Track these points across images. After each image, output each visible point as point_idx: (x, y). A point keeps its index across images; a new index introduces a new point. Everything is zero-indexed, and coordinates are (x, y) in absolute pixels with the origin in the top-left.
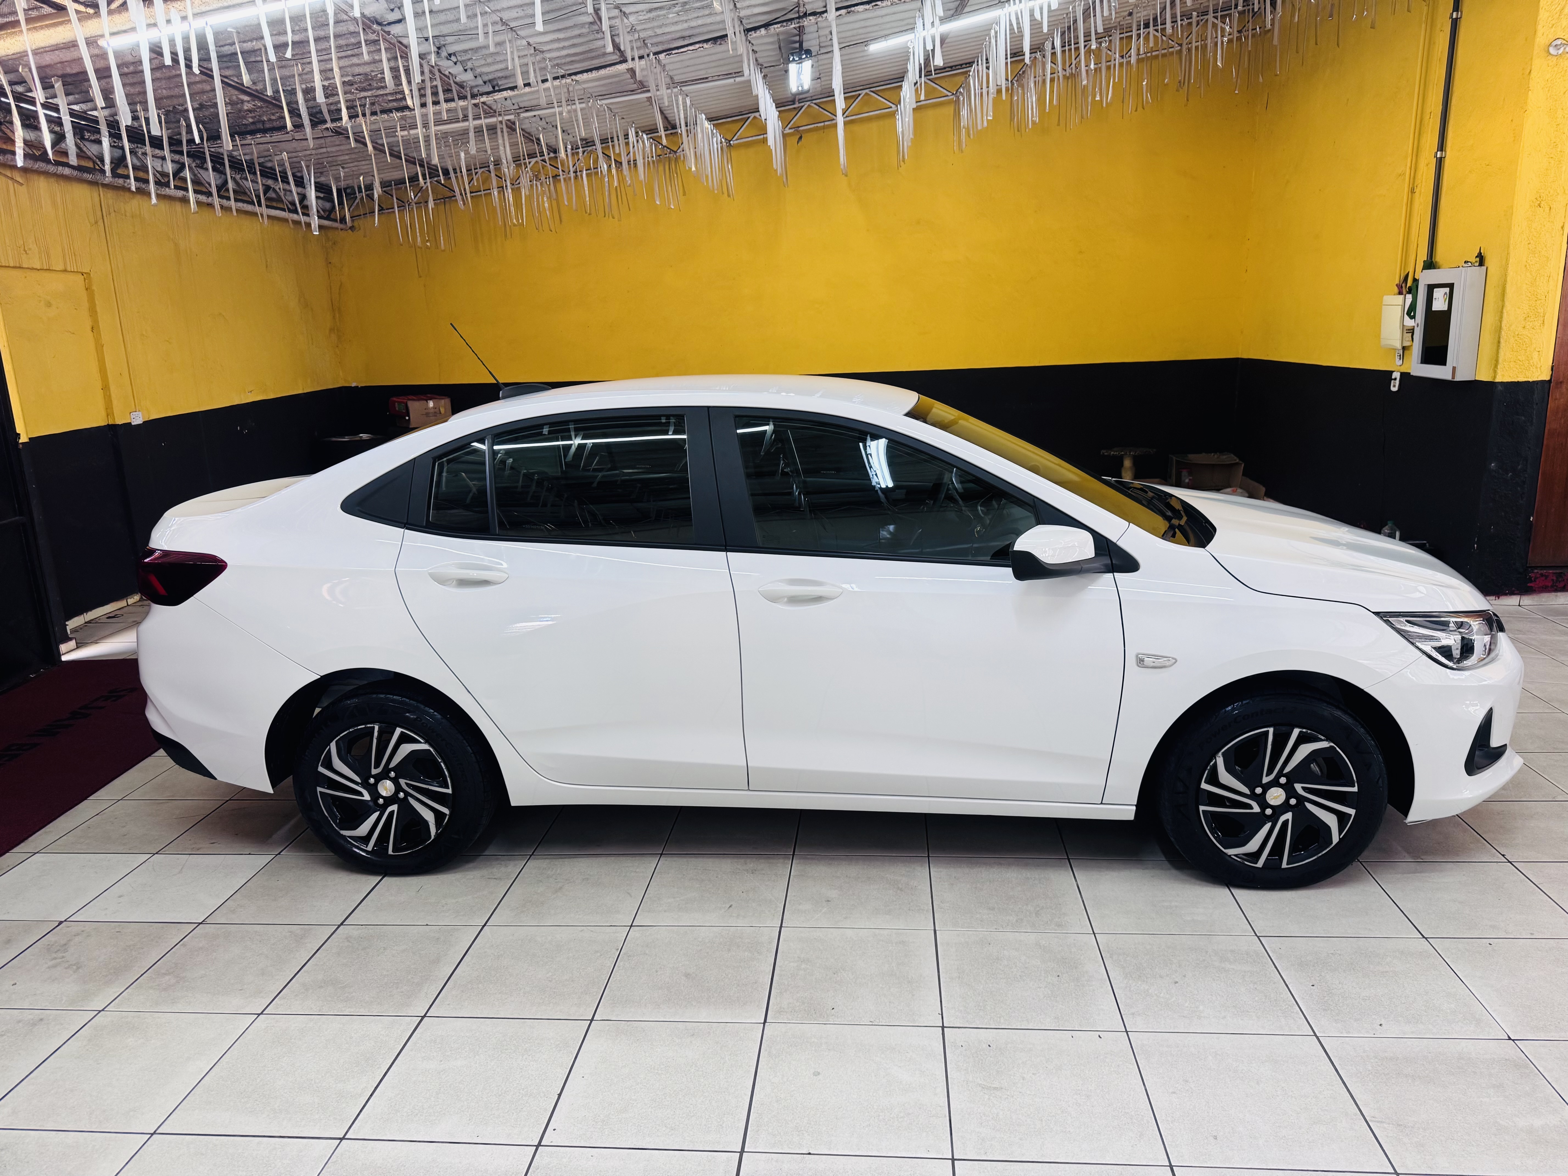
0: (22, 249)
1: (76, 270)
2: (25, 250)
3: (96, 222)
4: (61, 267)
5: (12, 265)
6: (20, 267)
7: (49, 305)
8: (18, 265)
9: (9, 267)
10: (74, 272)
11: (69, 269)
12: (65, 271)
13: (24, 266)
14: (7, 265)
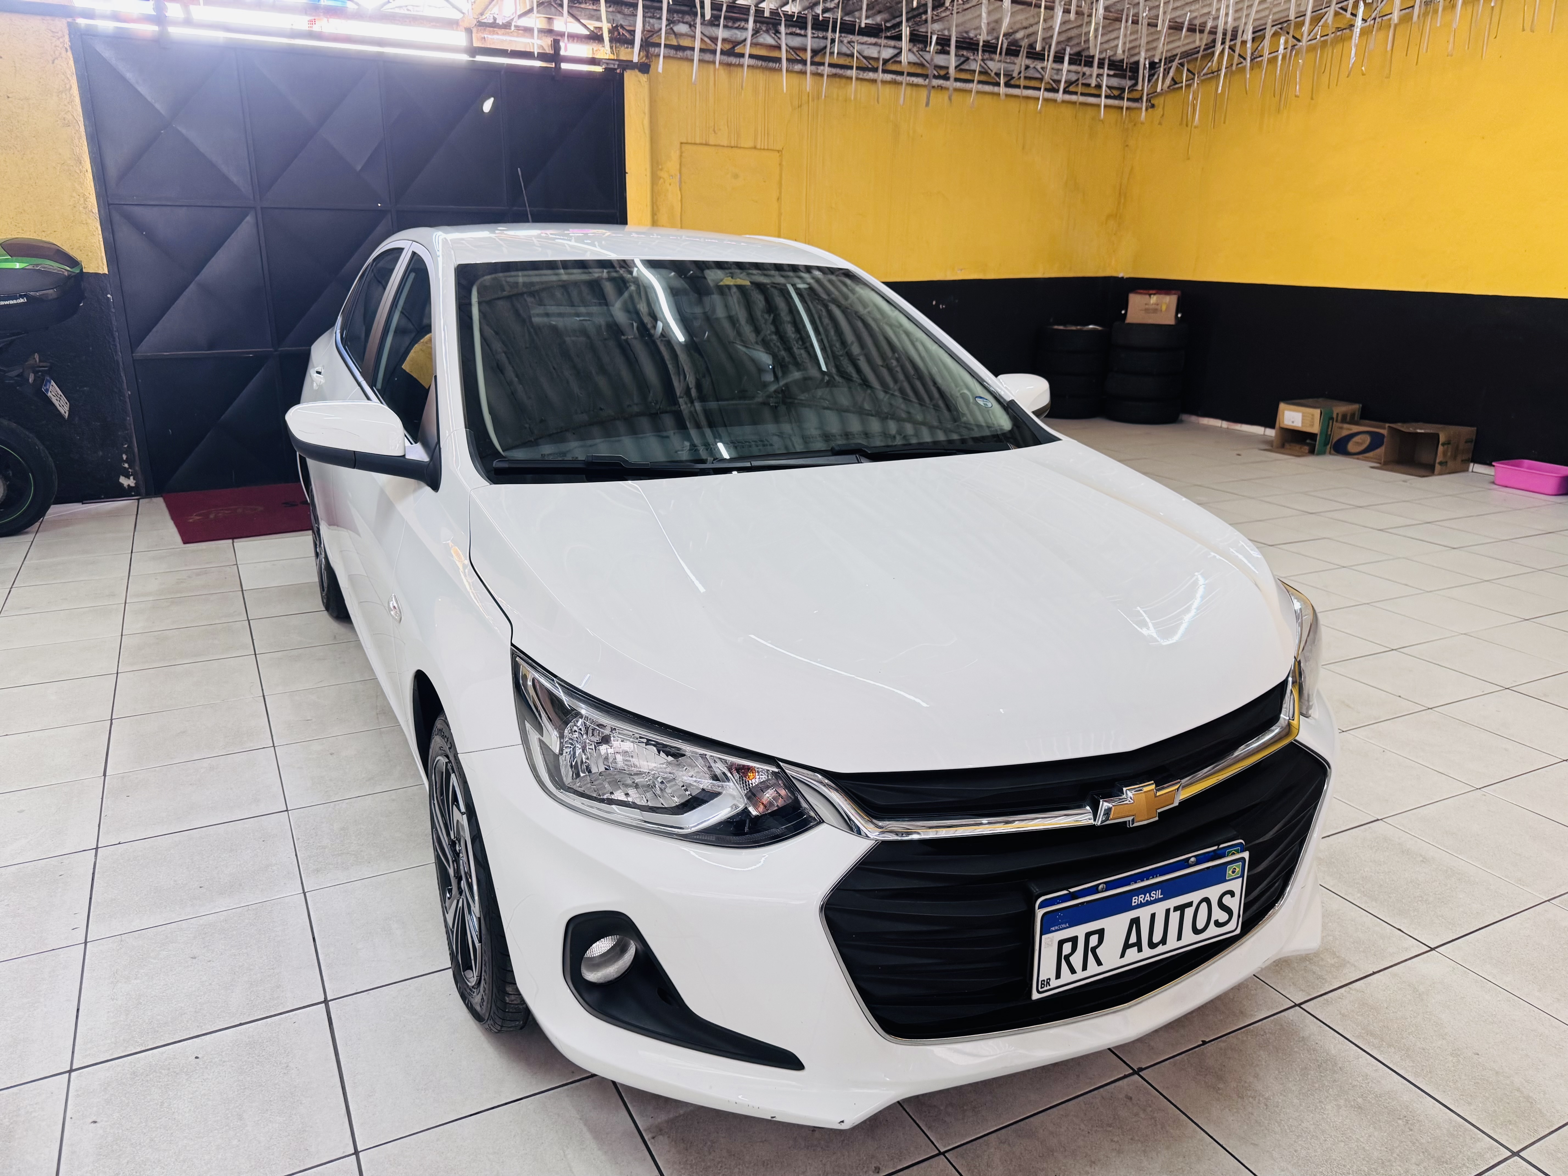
0: (711, 130)
1: (766, 148)
2: (714, 131)
3: (800, 106)
4: (751, 144)
5: (698, 141)
6: (707, 144)
8: (704, 142)
9: (695, 144)
10: (764, 149)
11: (759, 147)
12: (755, 148)
13: (711, 142)
14: (693, 142)
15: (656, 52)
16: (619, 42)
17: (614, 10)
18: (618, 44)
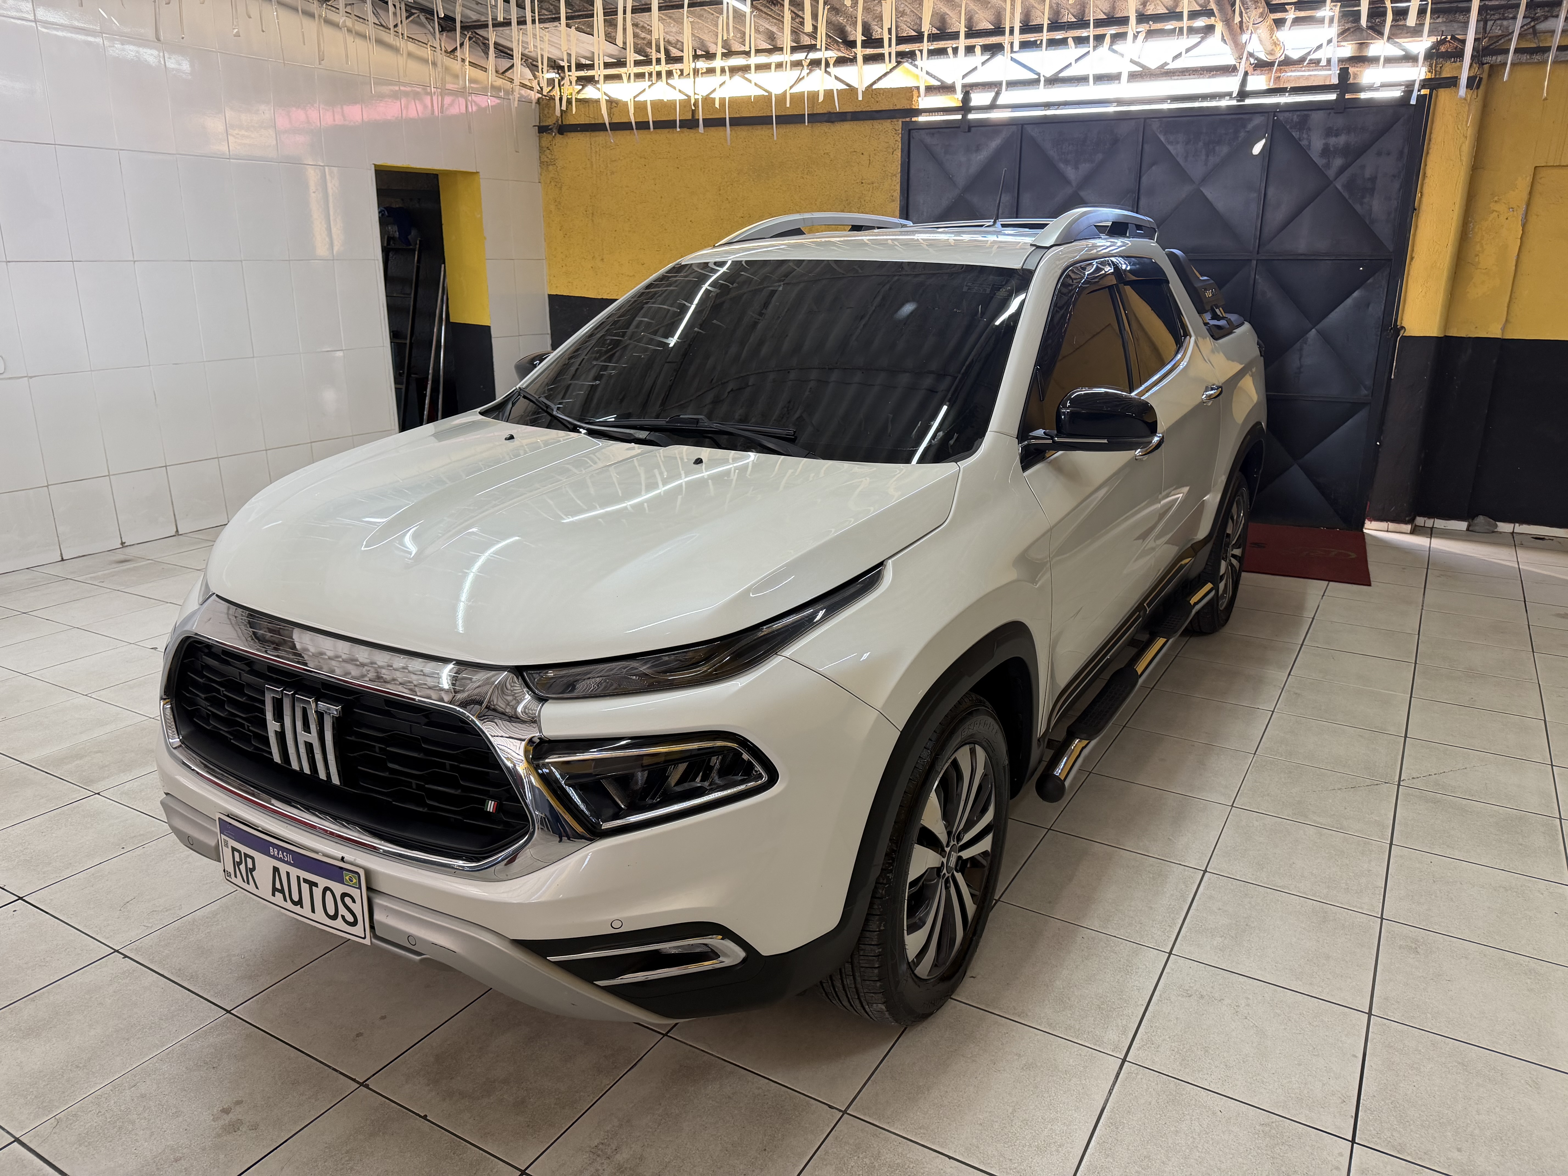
15: (1498, 61)
16: (1443, 58)
17: (1445, 20)
18: (1441, 60)
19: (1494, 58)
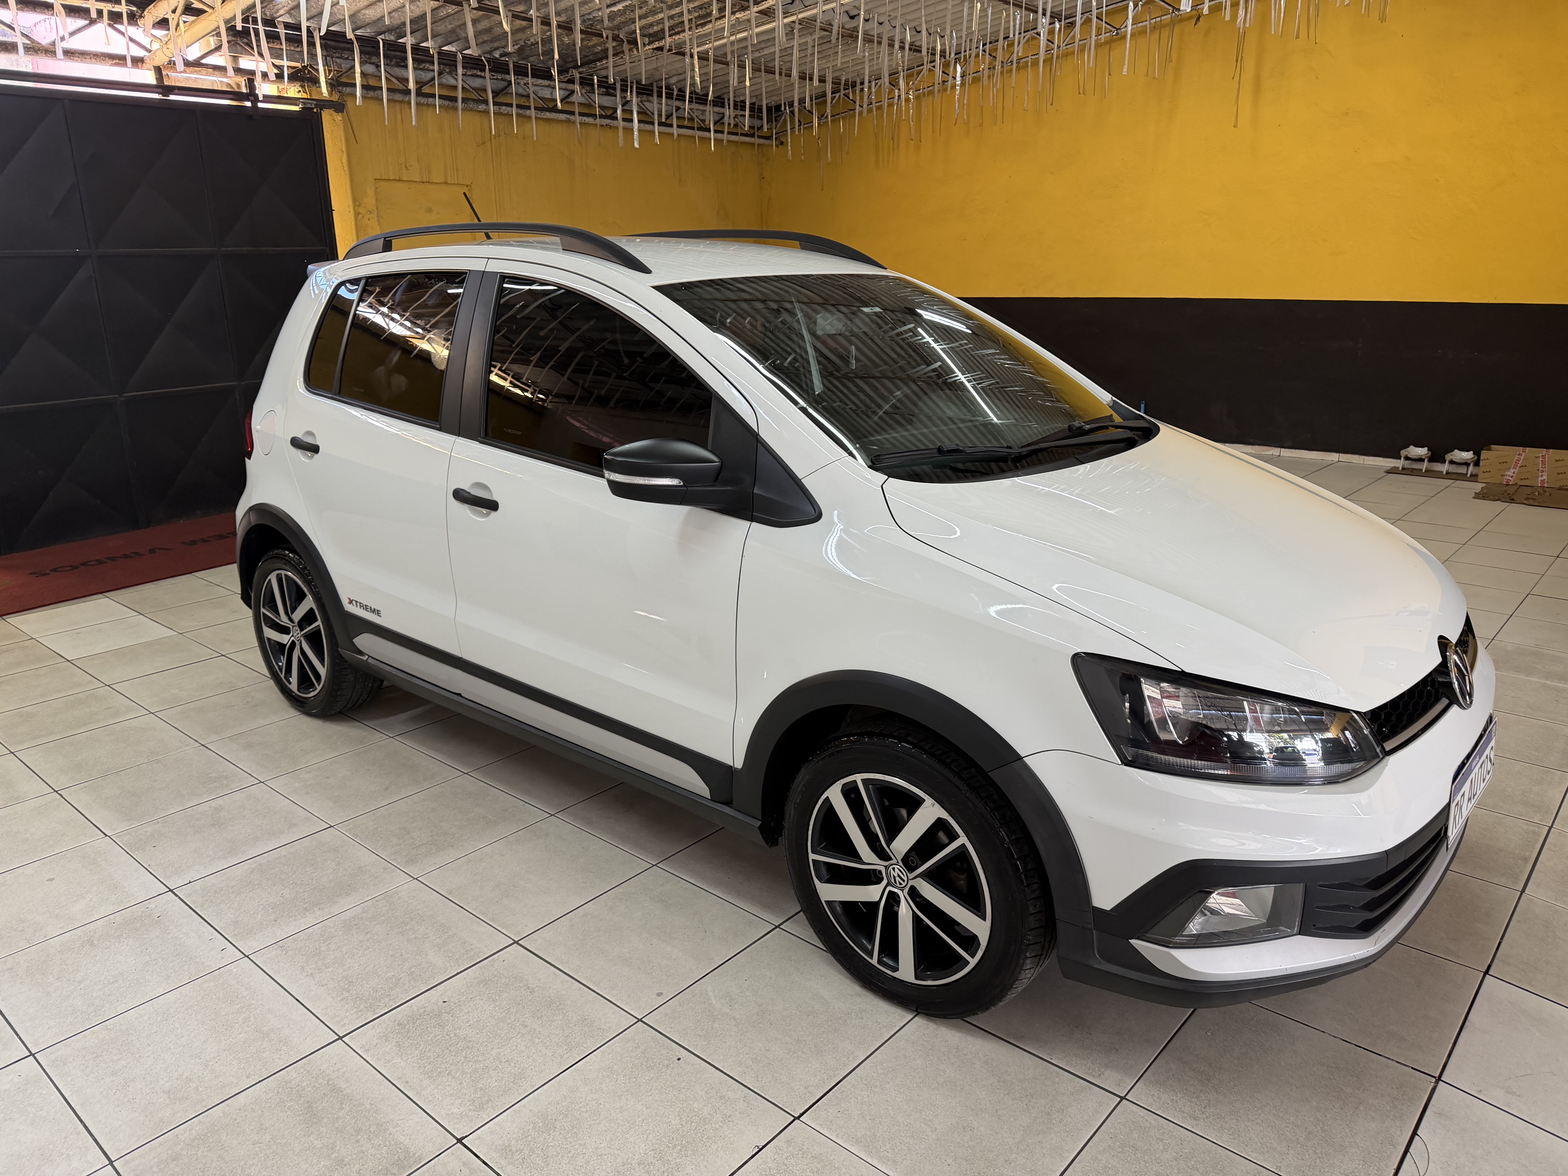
0: (403, 166)
1: (456, 183)
2: (406, 167)
4: (442, 180)
5: (391, 178)
6: (399, 180)
7: (430, 210)
8: (398, 178)
9: (389, 180)
10: (454, 184)
11: (449, 182)
12: (446, 183)
13: (404, 179)
14: (387, 178)
15: (349, 92)
19: (344, 89)
